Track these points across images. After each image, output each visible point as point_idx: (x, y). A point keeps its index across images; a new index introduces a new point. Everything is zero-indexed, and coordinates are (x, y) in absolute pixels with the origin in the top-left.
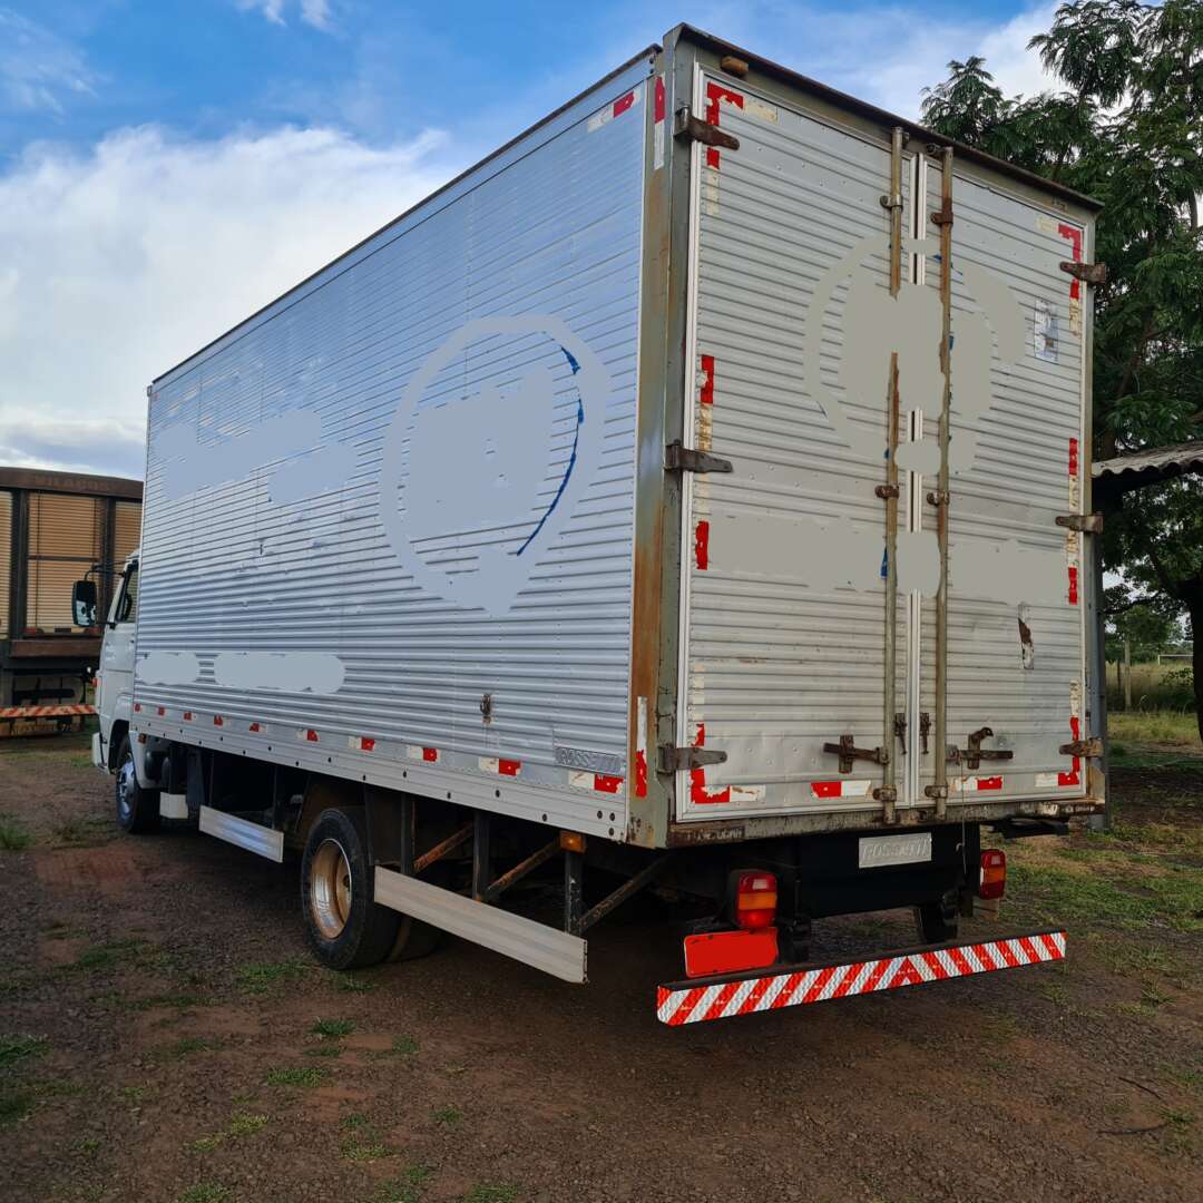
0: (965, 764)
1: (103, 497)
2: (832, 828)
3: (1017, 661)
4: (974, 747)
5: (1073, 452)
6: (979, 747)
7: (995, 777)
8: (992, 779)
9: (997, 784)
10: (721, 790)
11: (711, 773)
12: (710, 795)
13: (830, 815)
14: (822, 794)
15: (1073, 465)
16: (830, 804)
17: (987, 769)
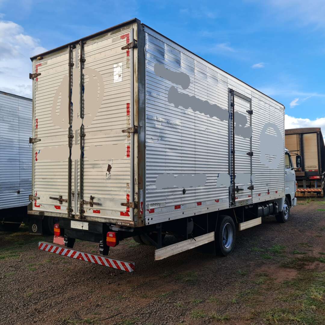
0: (89, 205)
1: (299, 134)
2: (61, 216)
3: (105, 177)
4: (91, 201)
5: (128, 108)
6: (93, 201)
7: (98, 210)
8: (97, 210)
9: (98, 212)
10: (39, 205)
11: (38, 201)
12: (37, 205)
13: (60, 213)
14: (57, 208)
15: (128, 112)
16: (58, 211)
17: (95, 207)
